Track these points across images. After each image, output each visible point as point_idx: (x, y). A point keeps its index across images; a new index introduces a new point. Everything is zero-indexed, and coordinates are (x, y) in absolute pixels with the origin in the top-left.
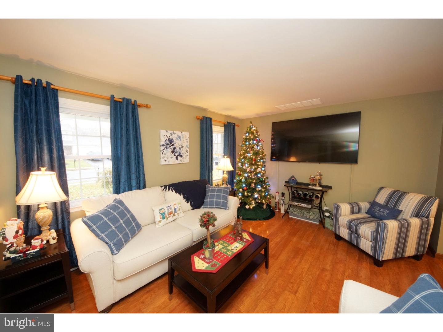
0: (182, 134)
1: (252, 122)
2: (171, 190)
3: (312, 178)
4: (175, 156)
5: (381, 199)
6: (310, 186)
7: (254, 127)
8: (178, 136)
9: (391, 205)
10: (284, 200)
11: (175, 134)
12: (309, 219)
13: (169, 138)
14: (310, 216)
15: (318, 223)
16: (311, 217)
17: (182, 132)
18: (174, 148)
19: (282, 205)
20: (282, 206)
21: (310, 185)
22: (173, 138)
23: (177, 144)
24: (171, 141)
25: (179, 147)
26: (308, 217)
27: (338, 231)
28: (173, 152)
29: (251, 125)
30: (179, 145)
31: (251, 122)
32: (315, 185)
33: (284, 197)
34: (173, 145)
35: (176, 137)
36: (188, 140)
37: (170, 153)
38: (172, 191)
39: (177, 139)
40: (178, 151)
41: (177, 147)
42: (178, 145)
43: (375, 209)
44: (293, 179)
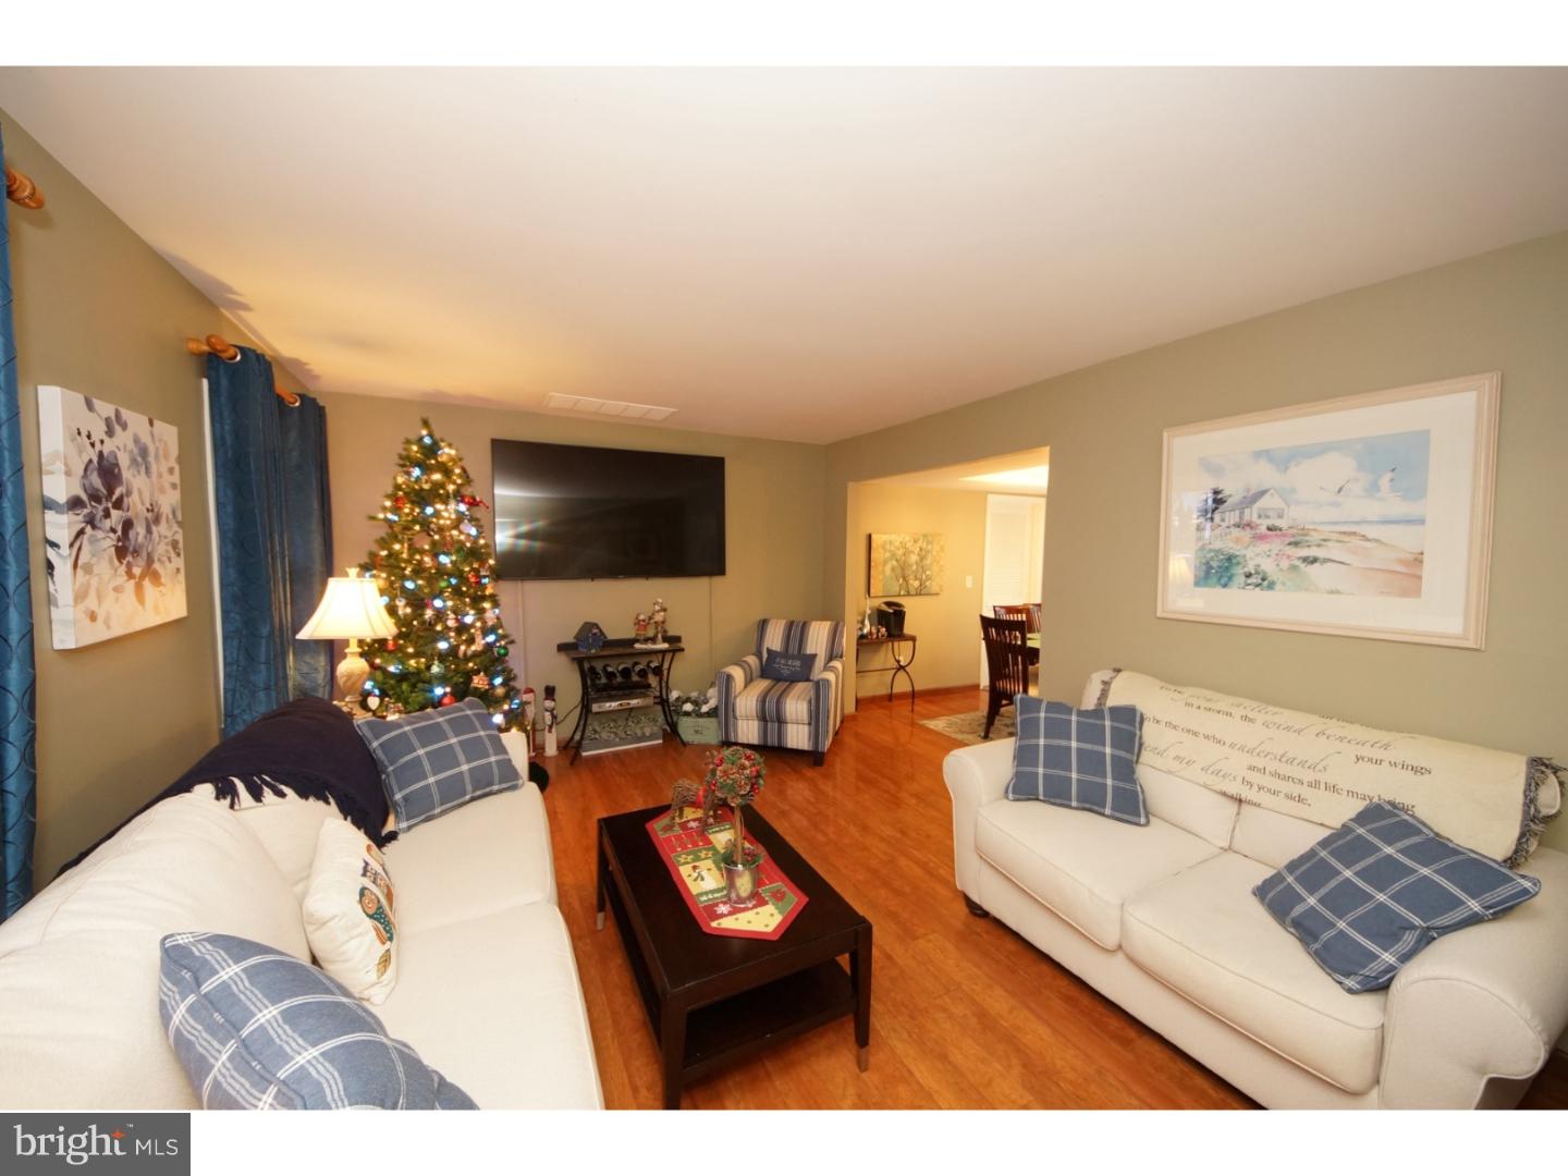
0: (153, 436)
1: (432, 422)
2: (268, 794)
3: (644, 621)
4: (132, 582)
5: (774, 640)
6: (637, 646)
7: (450, 446)
8: (136, 440)
9: (793, 649)
10: (554, 709)
11: (124, 426)
12: (643, 738)
13: (101, 454)
14: (642, 728)
15: (661, 741)
16: (648, 732)
17: (151, 423)
18: (128, 525)
19: (551, 727)
20: (550, 731)
21: (636, 641)
22: (119, 454)
23: (135, 496)
24: (108, 471)
25: (146, 519)
26: (639, 733)
27: (732, 734)
28: (121, 552)
29: (424, 432)
30: (143, 503)
31: (426, 423)
32: (653, 640)
33: (554, 700)
34: (118, 505)
35: (129, 448)
36: (176, 478)
37: (111, 561)
38: (282, 795)
39: (134, 461)
40: (141, 546)
41: (137, 517)
42: (139, 506)
43: (779, 663)
44: (595, 634)
